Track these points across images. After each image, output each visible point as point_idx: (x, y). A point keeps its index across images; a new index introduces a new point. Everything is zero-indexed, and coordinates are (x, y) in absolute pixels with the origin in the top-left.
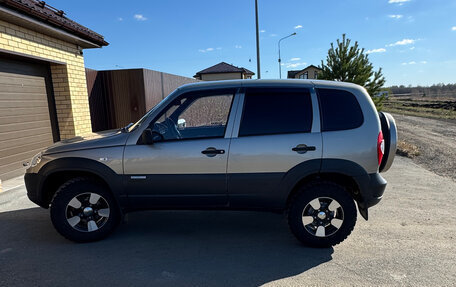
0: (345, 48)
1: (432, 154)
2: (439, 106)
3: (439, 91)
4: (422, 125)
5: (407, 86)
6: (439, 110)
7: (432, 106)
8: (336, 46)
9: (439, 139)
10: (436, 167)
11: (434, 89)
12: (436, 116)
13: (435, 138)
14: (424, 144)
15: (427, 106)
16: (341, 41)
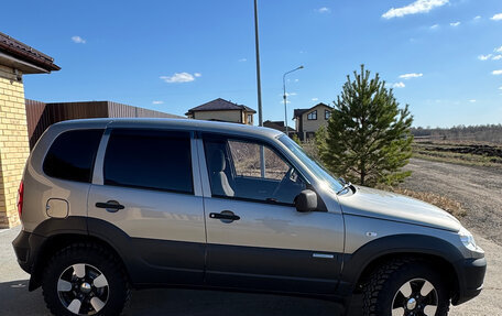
0: (365, 82)
1: (481, 214)
2: (467, 150)
3: (460, 134)
4: (455, 174)
5: (425, 128)
6: (469, 155)
7: (459, 150)
8: (353, 79)
9: (483, 193)
10: (493, 234)
11: (455, 131)
12: (467, 162)
13: (475, 191)
14: (466, 200)
15: (453, 150)
16: (359, 73)
